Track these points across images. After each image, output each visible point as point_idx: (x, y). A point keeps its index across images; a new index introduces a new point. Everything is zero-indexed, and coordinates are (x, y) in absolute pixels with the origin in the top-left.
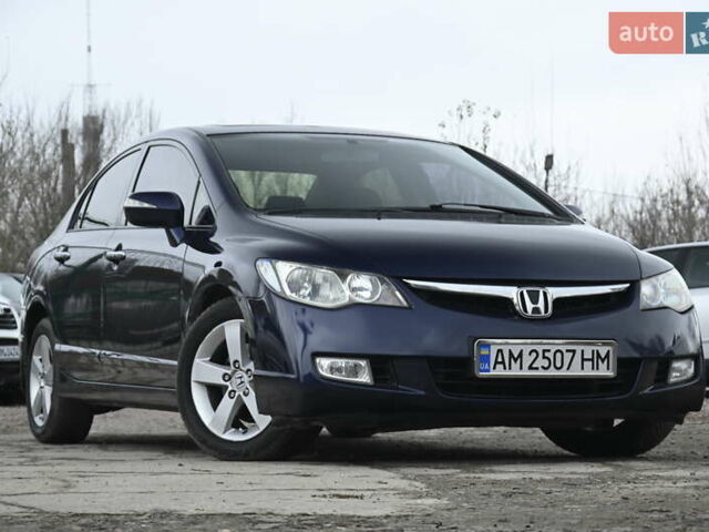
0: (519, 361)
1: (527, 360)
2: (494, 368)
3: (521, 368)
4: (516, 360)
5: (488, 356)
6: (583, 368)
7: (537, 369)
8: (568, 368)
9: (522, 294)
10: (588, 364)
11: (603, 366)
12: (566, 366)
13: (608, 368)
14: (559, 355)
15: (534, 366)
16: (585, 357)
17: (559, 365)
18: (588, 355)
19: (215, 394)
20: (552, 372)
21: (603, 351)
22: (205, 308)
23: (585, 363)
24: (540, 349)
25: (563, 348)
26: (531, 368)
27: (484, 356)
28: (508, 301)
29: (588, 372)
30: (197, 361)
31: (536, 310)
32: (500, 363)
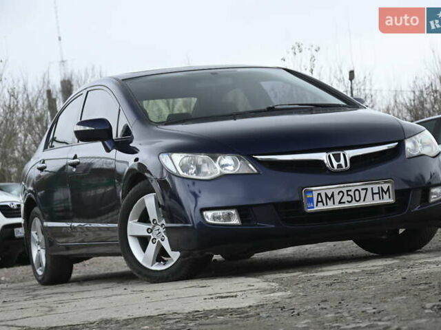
0: (332, 199)
1: (337, 198)
2: (317, 205)
3: (334, 204)
4: (330, 199)
5: (312, 198)
6: (373, 199)
7: (344, 203)
8: (364, 200)
9: (329, 156)
10: (376, 197)
11: (386, 196)
12: (362, 199)
13: (390, 197)
14: (357, 192)
15: (342, 201)
16: (374, 192)
17: (358, 199)
18: (376, 191)
19: (144, 242)
20: (354, 204)
21: (385, 187)
22: (131, 189)
23: (374, 195)
24: (344, 190)
25: (360, 188)
26: (340, 203)
27: (309, 198)
28: (321, 162)
29: (377, 201)
30: (129, 222)
31: (340, 166)
32: (320, 202)
